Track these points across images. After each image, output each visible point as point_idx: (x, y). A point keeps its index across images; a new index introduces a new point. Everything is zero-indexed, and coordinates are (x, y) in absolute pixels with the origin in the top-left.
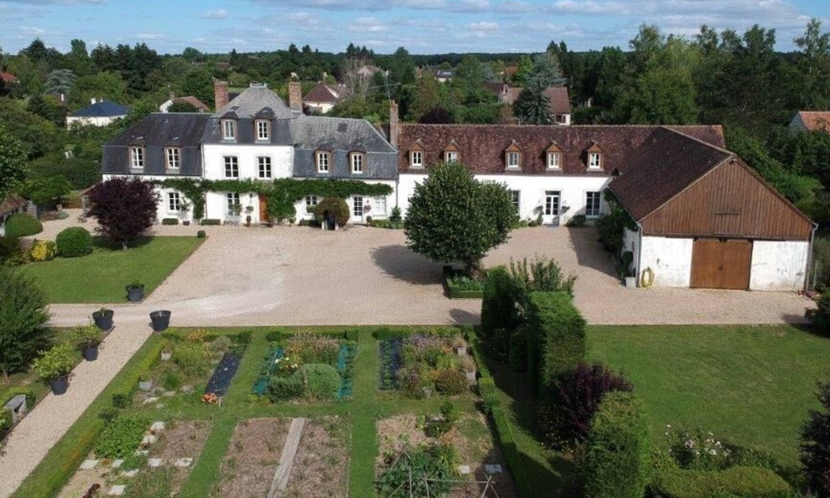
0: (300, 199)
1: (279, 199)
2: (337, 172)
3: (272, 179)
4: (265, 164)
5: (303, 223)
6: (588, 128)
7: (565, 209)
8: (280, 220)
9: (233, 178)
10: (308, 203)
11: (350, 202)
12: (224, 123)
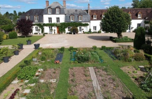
0: (66, 27)
1: (62, 27)
2: (75, 21)
3: (60, 23)
4: (58, 19)
5: (67, 33)
6: (136, 9)
7: (132, 28)
8: (62, 33)
9: (50, 23)
10: (68, 29)
11: (78, 28)
12: (48, 9)
